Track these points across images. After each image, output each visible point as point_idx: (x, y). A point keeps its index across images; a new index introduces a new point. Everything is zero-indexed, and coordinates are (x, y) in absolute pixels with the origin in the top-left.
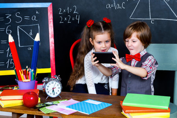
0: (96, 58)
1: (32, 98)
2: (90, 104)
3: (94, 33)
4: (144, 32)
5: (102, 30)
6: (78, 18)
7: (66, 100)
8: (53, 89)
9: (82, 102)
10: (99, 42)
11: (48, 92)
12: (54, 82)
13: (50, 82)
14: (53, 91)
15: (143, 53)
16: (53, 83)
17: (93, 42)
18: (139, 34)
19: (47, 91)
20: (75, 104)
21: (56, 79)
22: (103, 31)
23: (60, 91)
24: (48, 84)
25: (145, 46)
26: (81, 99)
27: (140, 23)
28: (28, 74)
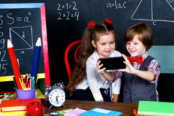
0: (102, 65)
1: (37, 109)
2: (99, 113)
3: (98, 34)
4: (146, 34)
5: (106, 30)
6: (77, 15)
7: (71, 110)
8: (57, 97)
9: (89, 111)
10: (104, 44)
11: (52, 101)
12: (58, 90)
13: (54, 91)
14: (57, 99)
15: (145, 56)
16: (56, 91)
17: (96, 45)
18: (141, 36)
19: (50, 100)
20: (83, 114)
21: (60, 86)
22: (108, 32)
23: (64, 100)
24: (51, 93)
25: (146, 49)
26: (87, 107)
27: (141, 25)
28: (29, 82)
